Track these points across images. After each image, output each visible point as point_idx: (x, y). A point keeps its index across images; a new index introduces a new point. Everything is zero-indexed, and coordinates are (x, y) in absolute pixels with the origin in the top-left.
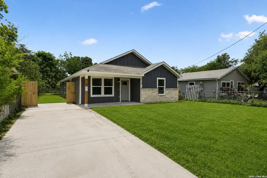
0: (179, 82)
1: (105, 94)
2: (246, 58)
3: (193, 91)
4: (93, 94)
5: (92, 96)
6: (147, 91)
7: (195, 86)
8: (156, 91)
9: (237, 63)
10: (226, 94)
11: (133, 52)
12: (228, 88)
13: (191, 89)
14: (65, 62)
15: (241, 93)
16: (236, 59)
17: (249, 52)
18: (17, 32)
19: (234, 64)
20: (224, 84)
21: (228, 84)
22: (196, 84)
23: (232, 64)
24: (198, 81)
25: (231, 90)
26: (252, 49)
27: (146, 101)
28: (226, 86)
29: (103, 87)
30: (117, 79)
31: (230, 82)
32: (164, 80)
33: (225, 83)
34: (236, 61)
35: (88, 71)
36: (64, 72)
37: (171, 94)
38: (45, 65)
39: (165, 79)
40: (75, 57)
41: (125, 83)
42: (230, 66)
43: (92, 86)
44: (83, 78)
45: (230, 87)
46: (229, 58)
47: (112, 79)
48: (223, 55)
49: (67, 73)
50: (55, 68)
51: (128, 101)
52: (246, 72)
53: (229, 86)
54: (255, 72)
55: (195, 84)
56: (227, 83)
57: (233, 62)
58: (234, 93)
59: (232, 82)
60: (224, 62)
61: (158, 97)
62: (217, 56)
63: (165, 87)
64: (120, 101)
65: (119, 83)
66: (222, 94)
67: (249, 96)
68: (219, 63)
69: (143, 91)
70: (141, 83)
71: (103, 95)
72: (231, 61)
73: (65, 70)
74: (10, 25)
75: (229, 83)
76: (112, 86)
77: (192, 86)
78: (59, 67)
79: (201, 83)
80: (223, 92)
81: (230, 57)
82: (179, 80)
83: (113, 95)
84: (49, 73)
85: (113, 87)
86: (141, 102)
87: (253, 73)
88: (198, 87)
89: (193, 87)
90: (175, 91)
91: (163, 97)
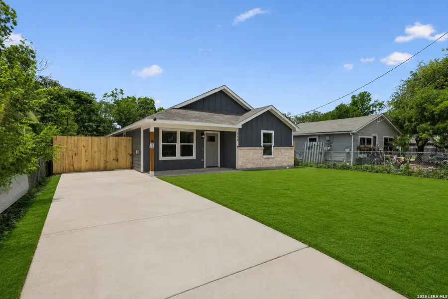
0: (294, 136)
1: (182, 155)
2: (396, 100)
3: (316, 151)
4: (164, 155)
5: (161, 158)
6: (245, 150)
7: (318, 143)
8: (260, 151)
9: (382, 108)
10: (365, 156)
11: (224, 89)
12: (370, 146)
13: (312, 147)
14: (113, 105)
15: (390, 154)
16: (381, 101)
17: (401, 90)
18: (34, 57)
19: (377, 109)
20: (362, 140)
21: (369, 141)
22: (319, 141)
23: (374, 109)
24: (322, 136)
25: (374, 150)
26: (406, 86)
27: (245, 167)
28: (366, 143)
29: (178, 145)
30: (201, 133)
31: (372, 137)
32: (271, 134)
33: (364, 139)
34: (381, 105)
35: (155, 119)
36: (111, 122)
37: (284, 156)
38: (79, 110)
39: (273, 132)
40: (128, 97)
41: (212, 139)
42: (372, 112)
43: (161, 144)
44: (147, 131)
45: (372, 146)
46: (370, 100)
47: (192, 133)
48: (360, 94)
49: (116, 123)
50: (97, 115)
51: (217, 167)
52: (396, 121)
53: (370, 143)
54: (410, 121)
55: (317, 139)
56: (368, 139)
57: (375, 106)
58: (378, 154)
59: (375, 137)
60: (363, 105)
61: (263, 160)
62: (351, 96)
63: (273, 144)
64: (205, 167)
65: (203, 138)
66: (359, 156)
67: (403, 158)
68: (355, 108)
69: (239, 151)
70: (237, 138)
71: (178, 157)
72: (372, 105)
73: (112, 118)
74: (23, 45)
75: (370, 139)
76: (193, 143)
77: (314, 143)
78: (103, 113)
79: (328, 138)
80: (361, 153)
81: (371, 98)
82: (294, 134)
83: (194, 157)
84: (86, 124)
85: (194, 145)
86: (237, 168)
87: (407, 123)
88: (322, 145)
89: (315, 145)
90: (289, 151)
91: (271, 160)
